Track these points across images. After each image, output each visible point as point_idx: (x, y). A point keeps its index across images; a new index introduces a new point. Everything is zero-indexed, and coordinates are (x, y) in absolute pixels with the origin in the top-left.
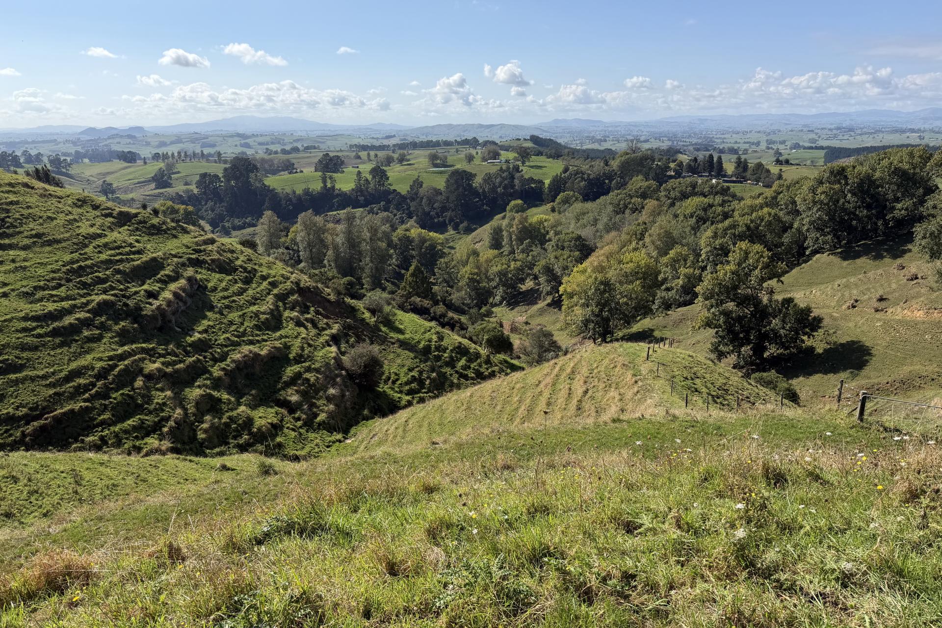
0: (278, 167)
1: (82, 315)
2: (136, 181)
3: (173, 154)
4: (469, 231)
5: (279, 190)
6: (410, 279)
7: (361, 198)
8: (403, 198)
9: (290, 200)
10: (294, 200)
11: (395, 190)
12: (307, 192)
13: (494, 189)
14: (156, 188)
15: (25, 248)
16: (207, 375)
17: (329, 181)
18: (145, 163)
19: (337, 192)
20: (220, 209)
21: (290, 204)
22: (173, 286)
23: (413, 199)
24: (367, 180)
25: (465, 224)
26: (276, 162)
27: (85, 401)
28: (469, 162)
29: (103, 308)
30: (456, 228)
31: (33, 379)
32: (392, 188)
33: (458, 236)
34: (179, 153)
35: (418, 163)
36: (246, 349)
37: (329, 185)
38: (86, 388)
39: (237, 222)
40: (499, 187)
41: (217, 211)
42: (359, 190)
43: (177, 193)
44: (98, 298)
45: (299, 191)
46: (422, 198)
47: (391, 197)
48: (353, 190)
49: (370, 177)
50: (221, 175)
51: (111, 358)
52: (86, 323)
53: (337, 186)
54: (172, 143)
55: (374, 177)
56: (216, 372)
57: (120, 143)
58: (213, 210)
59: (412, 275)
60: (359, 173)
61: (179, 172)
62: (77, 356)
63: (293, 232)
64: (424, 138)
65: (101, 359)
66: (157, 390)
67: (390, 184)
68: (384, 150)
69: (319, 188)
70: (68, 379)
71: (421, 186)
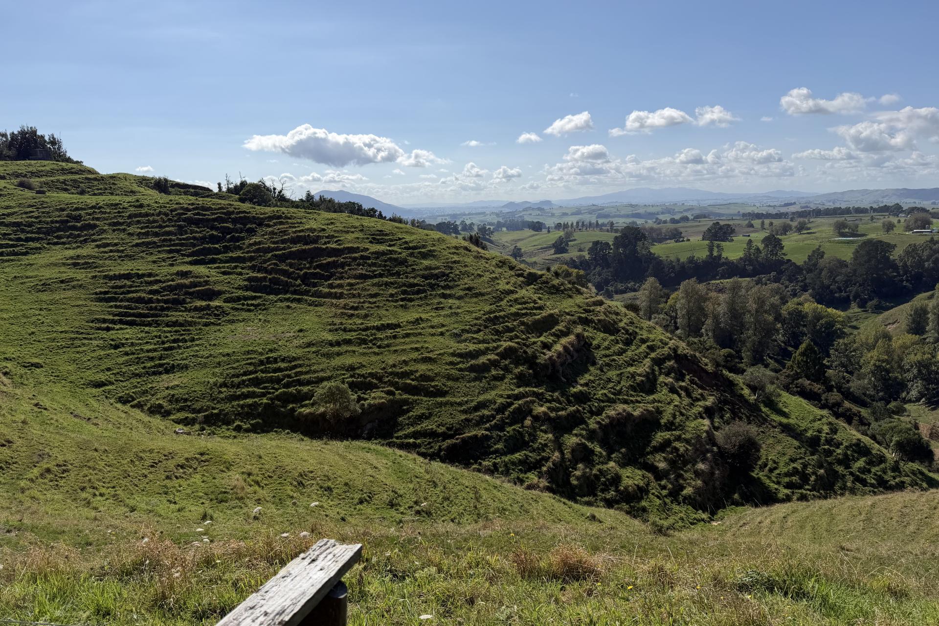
0: (666, 235)
1: (492, 357)
2: (540, 247)
3: (572, 224)
4: (879, 309)
5: (664, 258)
6: (800, 358)
7: (749, 268)
8: (798, 269)
9: (673, 267)
10: (677, 268)
11: (789, 261)
12: (691, 260)
13: (920, 263)
14: (555, 254)
15: (460, 298)
16: (584, 426)
17: (716, 249)
18: (549, 232)
19: (723, 260)
20: (607, 273)
21: (672, 272)
22: (564, 341)
23: (810, 271)
24: (758, 249)
25: (875, 302)
26: (664, 231)
27: (487, 429)
28: (888, 231)
29: (508, 353)
30: (862, 305)
31: (452, 404)
32: (786, 258)
33: (864, 315)
34: (578, 223)
35: (819, 232)
36: (620, 407)
37: (715, 254)
38: (489, 418)
39: (621, 286)
40: (927, 260)
41: (604, 276)
42: (747, 259)
43: (571, 259)
44: (505, 344)
45: (683, 259)
46: (822, 270)
47: (783, 267)
48: (741, 259)
49: (761, 246)
50: (611, 243)
51: (509, 397)
52: (494, 364)
53: (724, 255)
54: (573, 214)
55: (766, 246)
56: (592, 424)
57: (531, 214)
58: (600, 275)
59: (803, 354)
60: (750, 241)
61: (575, 240)
62: (485, 390)
63: (673, 299)
64: (831, 206)
65: (501, 396)
66: (542, 431)
67: (784, 254)
68: (780, 218)
69: (704, 257)
70: (477, 408)
71: (822, 257)
